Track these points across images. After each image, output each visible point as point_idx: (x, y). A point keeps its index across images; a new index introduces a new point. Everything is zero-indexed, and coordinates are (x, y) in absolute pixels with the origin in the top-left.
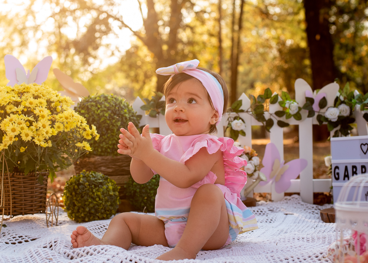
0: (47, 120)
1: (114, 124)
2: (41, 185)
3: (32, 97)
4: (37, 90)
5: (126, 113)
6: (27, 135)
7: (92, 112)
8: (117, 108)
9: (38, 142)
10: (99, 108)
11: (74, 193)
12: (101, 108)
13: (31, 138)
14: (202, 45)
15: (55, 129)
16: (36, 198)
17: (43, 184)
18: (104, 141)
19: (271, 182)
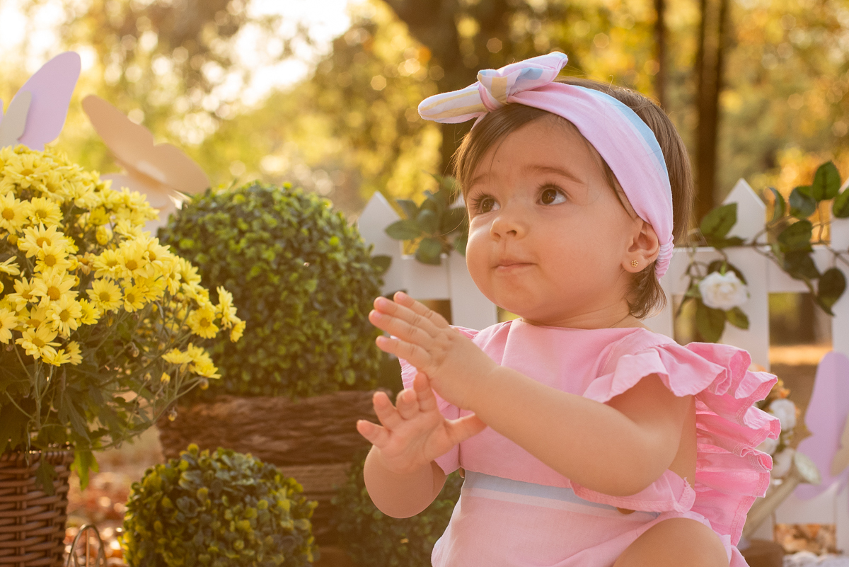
0: (65, 271)
1: (296, 288)
2: (47, 496)
3: (11, 195)
4: (30, 167)
5: (334, 249)
7: (220, 247)
8: (304, 231)
9: (34, 347)
10: (242, 233)
11: (158, 524)
12: (251, 230)
13: (10, 336)
14: (596, 21)
15: (92, 304)
16: (30, 541)
17: (54, 492)
18: (258, 346)
19: (834, 487)
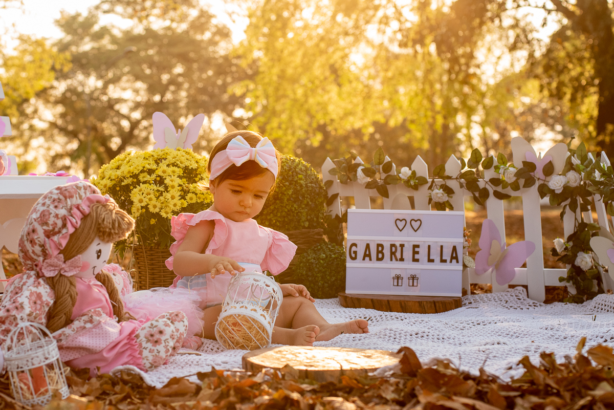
0: (178, 190)
3: (167, 165)
5: (301, 179)
6: (155, 207)
8: (291, 173)
9: (165, 214)
13: (158, 211)
15: (186, 201)
